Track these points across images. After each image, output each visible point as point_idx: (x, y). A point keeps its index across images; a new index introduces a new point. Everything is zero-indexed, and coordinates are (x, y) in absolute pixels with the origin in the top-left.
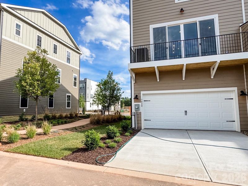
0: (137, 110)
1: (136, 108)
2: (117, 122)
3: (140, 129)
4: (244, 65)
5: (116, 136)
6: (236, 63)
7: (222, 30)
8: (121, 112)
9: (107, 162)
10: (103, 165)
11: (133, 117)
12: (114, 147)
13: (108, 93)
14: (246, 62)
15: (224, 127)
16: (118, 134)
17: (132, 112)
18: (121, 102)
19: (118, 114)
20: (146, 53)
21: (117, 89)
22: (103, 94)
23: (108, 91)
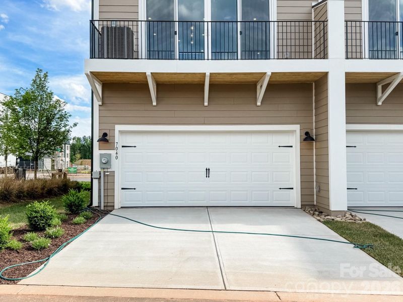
0: (104, 166)
1: (104, 162)
2: (56, 195)
3: (109, 208)
4: (314, 84)
5: (49, 226)
6: (300, 78)
7: (282, 10)
8: (69, 171)
9: (25, 276)
10: (15, 283)
11: (95, 182)
12: (44, 248)
13: (34, 125)
14: (317, 79)
15: (274, 199)
16: (56, 221)
17: (94, 170)
18: (73, 148)
19: (60, 176)
20: (128, 38)
21: (58, 116)
22: (20, 128)
23: (33, 118)
